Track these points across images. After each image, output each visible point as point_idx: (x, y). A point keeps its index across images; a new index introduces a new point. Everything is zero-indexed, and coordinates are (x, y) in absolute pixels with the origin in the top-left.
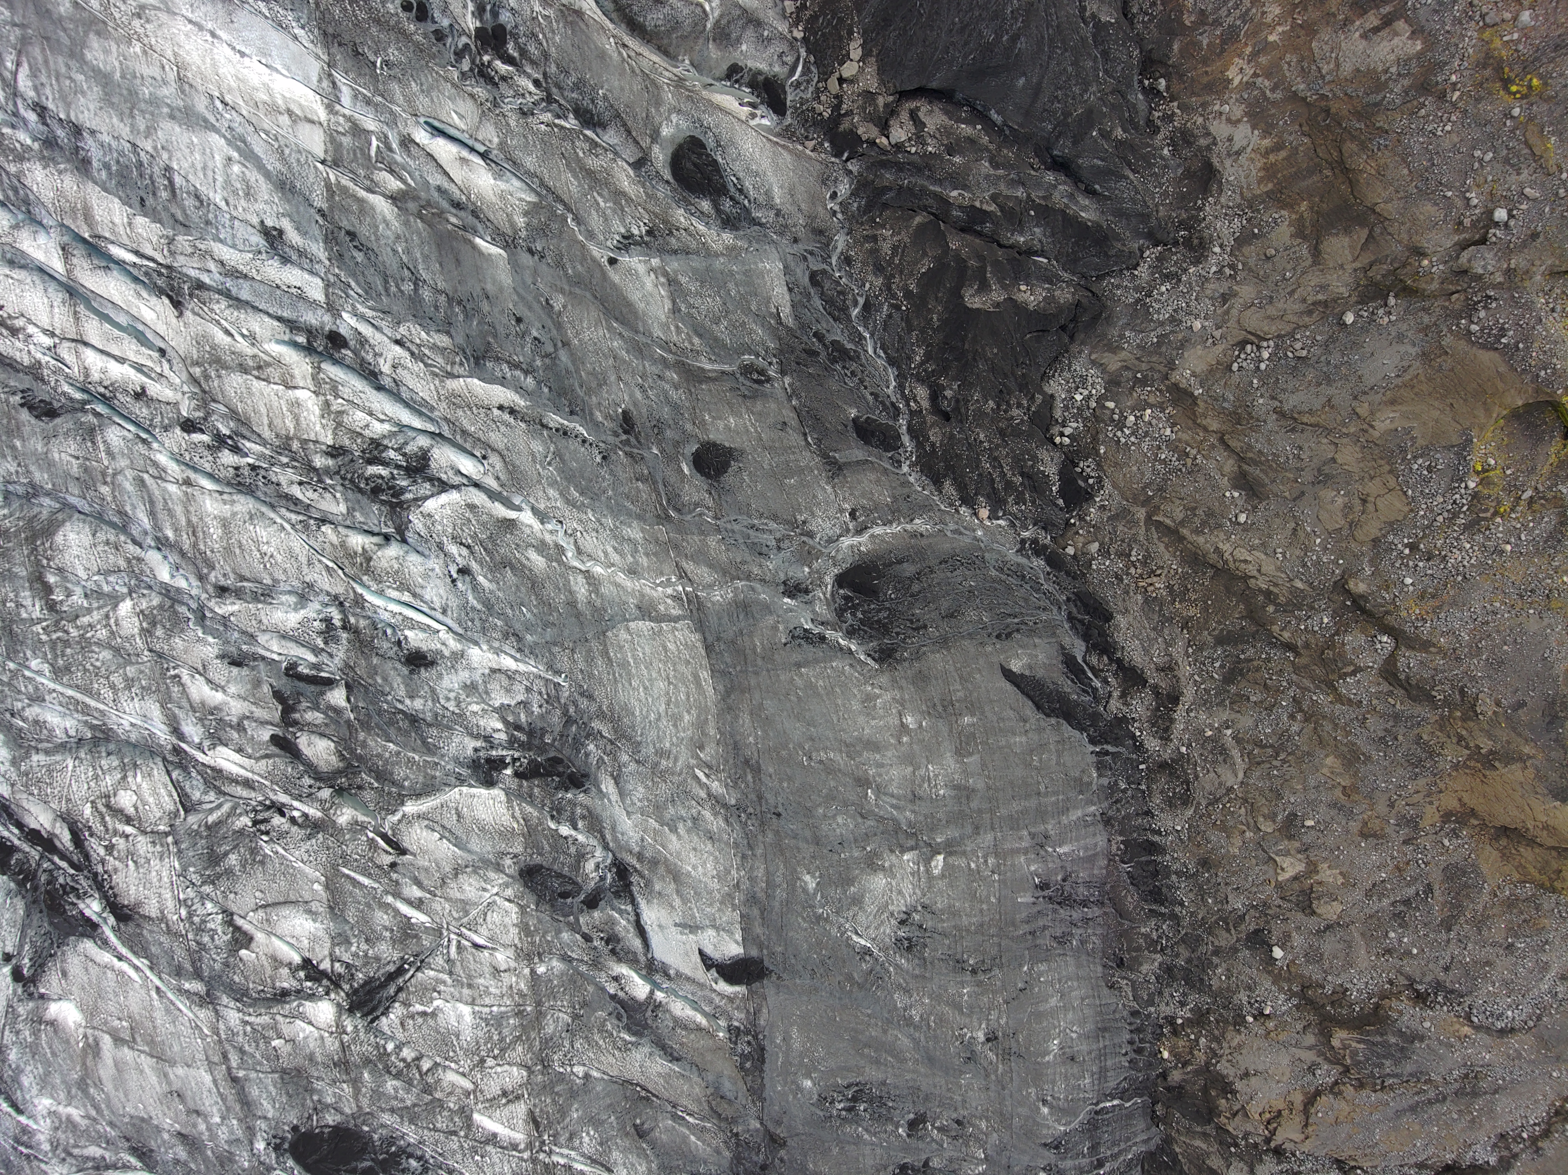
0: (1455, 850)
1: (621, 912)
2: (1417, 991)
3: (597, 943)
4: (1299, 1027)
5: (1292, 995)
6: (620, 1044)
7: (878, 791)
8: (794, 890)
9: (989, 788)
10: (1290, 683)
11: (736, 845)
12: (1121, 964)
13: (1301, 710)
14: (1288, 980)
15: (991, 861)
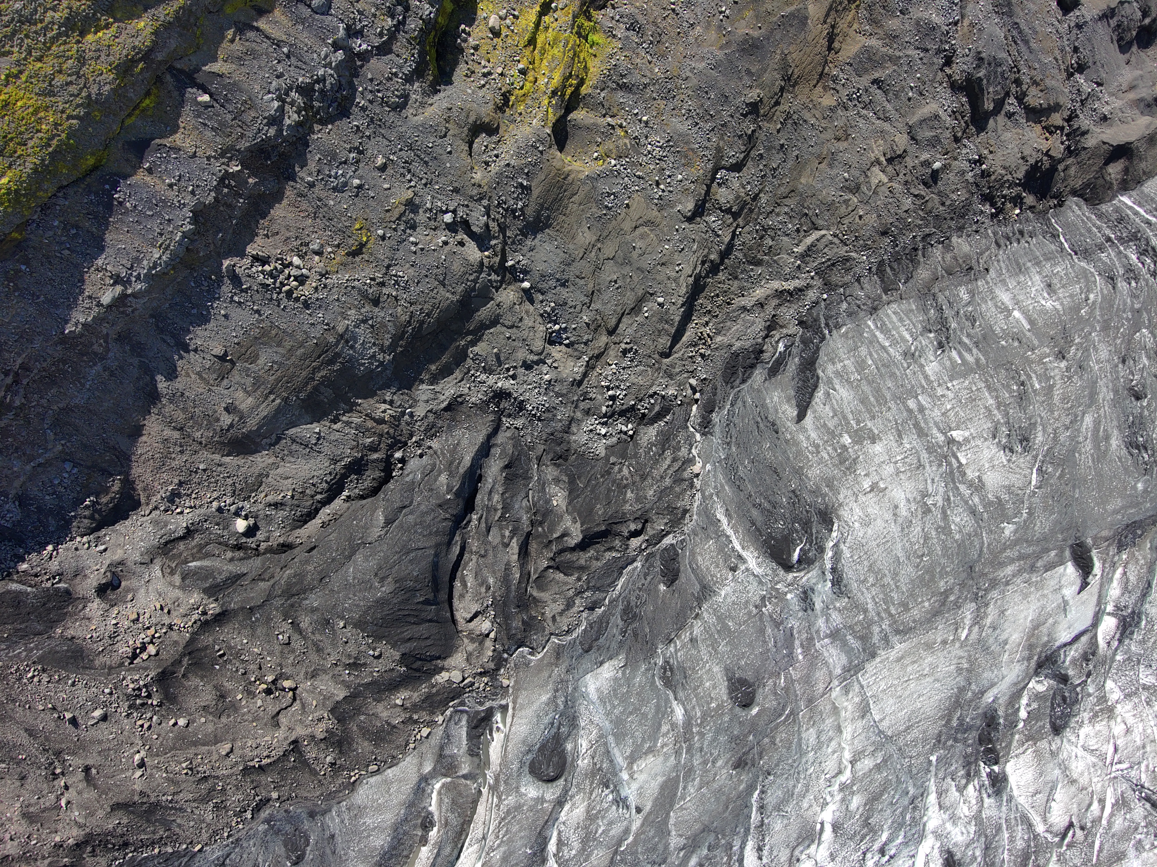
3: (1091, 666)
5: (962, 145)
8: (1018, 540)
11: (1002, 592)
13: (773, 210)
14: (953, 151)
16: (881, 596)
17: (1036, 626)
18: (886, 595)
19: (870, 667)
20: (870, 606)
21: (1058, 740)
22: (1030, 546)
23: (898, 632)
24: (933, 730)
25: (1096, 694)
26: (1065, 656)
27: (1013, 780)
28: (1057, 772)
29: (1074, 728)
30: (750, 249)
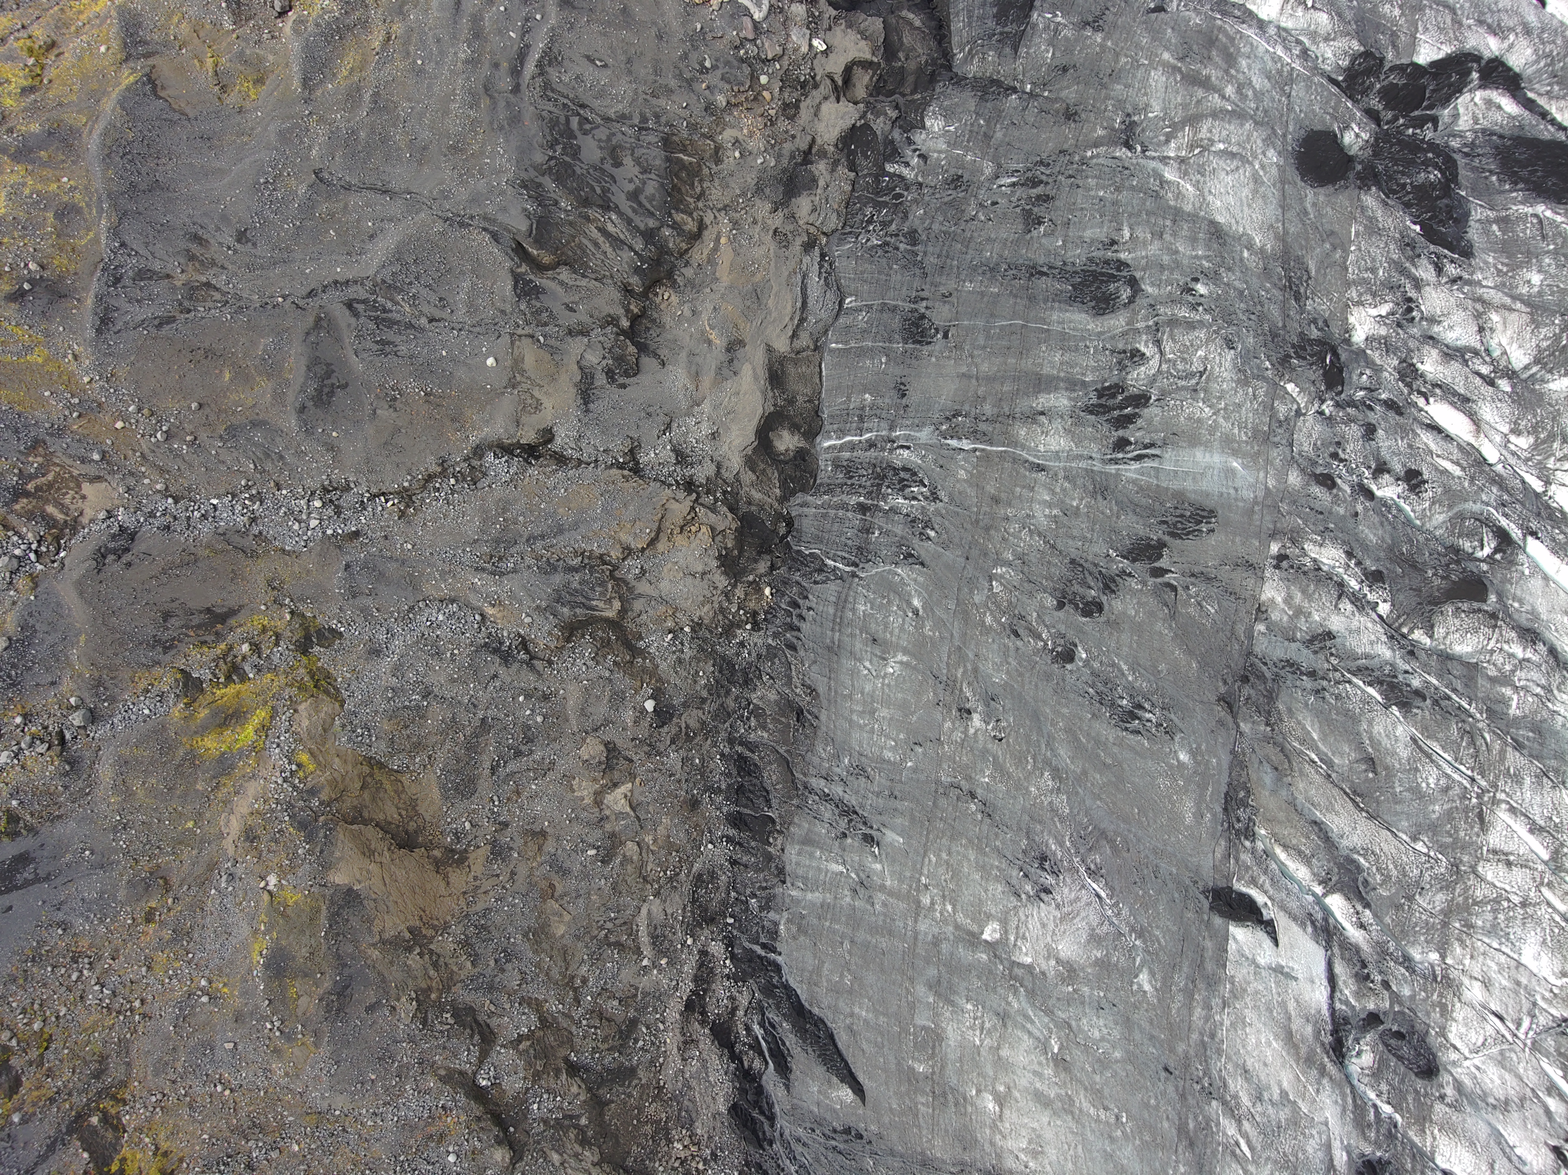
0: (461, 816)
1: (1347, 1003)
2: (528, 652)
3: (1378, 978)
4: (644, 617)
5: (642, 653)
6: (1372, 858)
7: (1045, 1047)
8: (1164, 980)
9: (912, 980)
10: (578, 1024)
11: (1219, 1052)
12: (799, 711)
13: (575, 990)
14: (644, 670)
15: (926, 900)
17: (1287, 1033)
21: (1444, 1077)
22: (1181, 969)
25: (1416, 988)
27: (1455, 1168)
28: (1482, 1119)
29: (1442, 1046)
30: (606, 1040)
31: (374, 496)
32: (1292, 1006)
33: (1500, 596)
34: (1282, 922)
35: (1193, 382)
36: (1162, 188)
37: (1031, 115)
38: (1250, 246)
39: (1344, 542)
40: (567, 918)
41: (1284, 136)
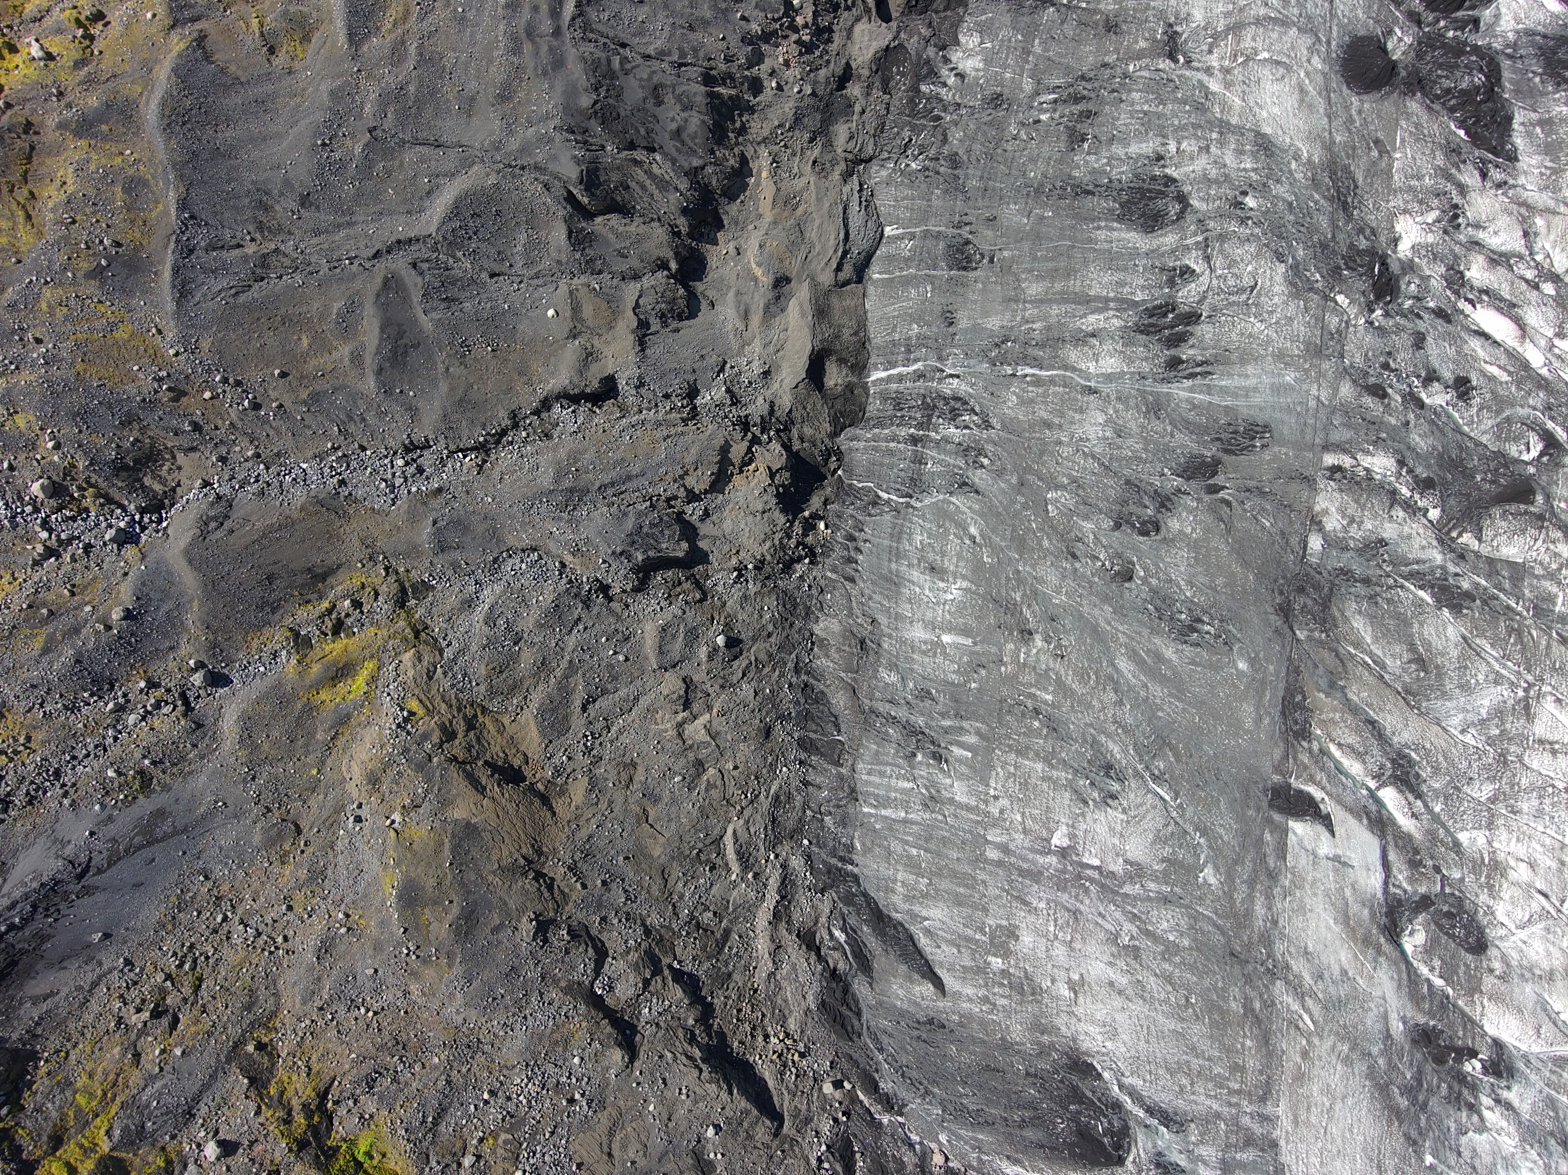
0: (559, 751)
2: (606, 595)
3: (1430, 863)
4: (710, 557)
5: (710, 591)
10: (679, 935)
12: (862, 642)
13: (674, 904)
14: (713, 607)
16: (1210, 1085)
17: (1345, 918)
18: (1211, 1079)
19: (1286, 1158)
20: (1215, 1106)
21: (1492, 952)
22: (1243, 863)
23: (1263, 1100)
24: (1398, 1142)
25: (1466, 871)
26: (1399, 887)
27: (1506, 1037)
28: (1528, 988)
29: (1490, 923)
30: (704, 949)
31: (451, 453)
32: (1348, 892)
33: (1548, 497)
34: (1338, 815)
35: (1244, 297)
36: (1207, 99)
37: (1069, 30)
38: (1297, 157)
39: (1396, 452)
40: (661, 840)
41: (1328, 42)
